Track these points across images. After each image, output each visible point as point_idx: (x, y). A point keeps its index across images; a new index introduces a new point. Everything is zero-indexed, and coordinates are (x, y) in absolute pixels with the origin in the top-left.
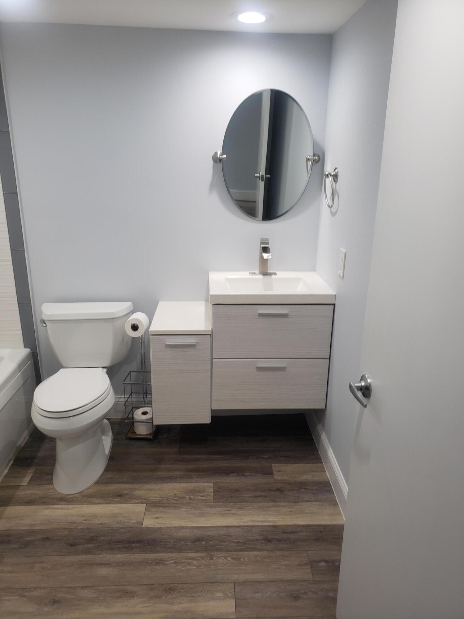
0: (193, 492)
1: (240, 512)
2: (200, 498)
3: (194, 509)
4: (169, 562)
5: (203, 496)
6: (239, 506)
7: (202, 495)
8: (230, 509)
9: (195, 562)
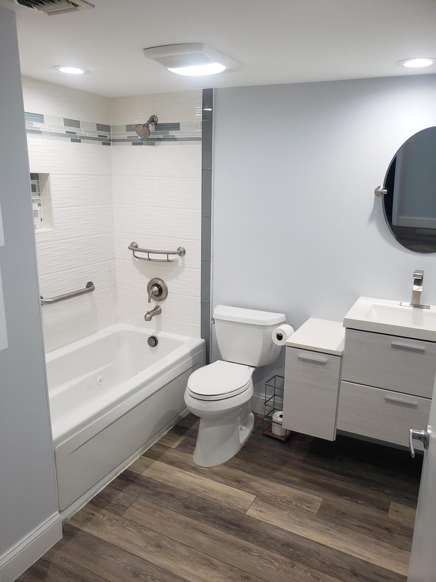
0: (301, 500)
1: (339, 535)
2: (306, 507)
3: (296, 516)
4: (255, 554)
5: (308, 507)
6: (339, 529)
7: (308, 505)
8: (329, 528)
9: (276, 564)
